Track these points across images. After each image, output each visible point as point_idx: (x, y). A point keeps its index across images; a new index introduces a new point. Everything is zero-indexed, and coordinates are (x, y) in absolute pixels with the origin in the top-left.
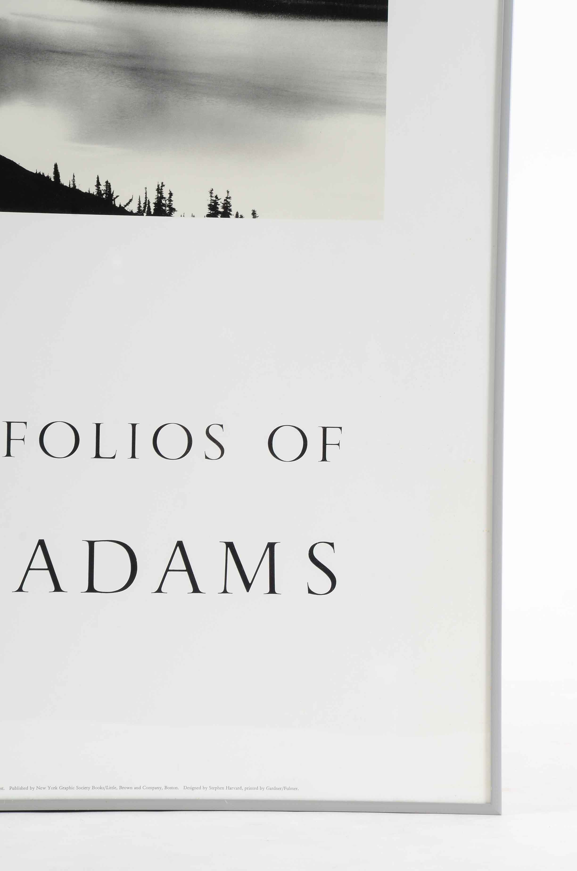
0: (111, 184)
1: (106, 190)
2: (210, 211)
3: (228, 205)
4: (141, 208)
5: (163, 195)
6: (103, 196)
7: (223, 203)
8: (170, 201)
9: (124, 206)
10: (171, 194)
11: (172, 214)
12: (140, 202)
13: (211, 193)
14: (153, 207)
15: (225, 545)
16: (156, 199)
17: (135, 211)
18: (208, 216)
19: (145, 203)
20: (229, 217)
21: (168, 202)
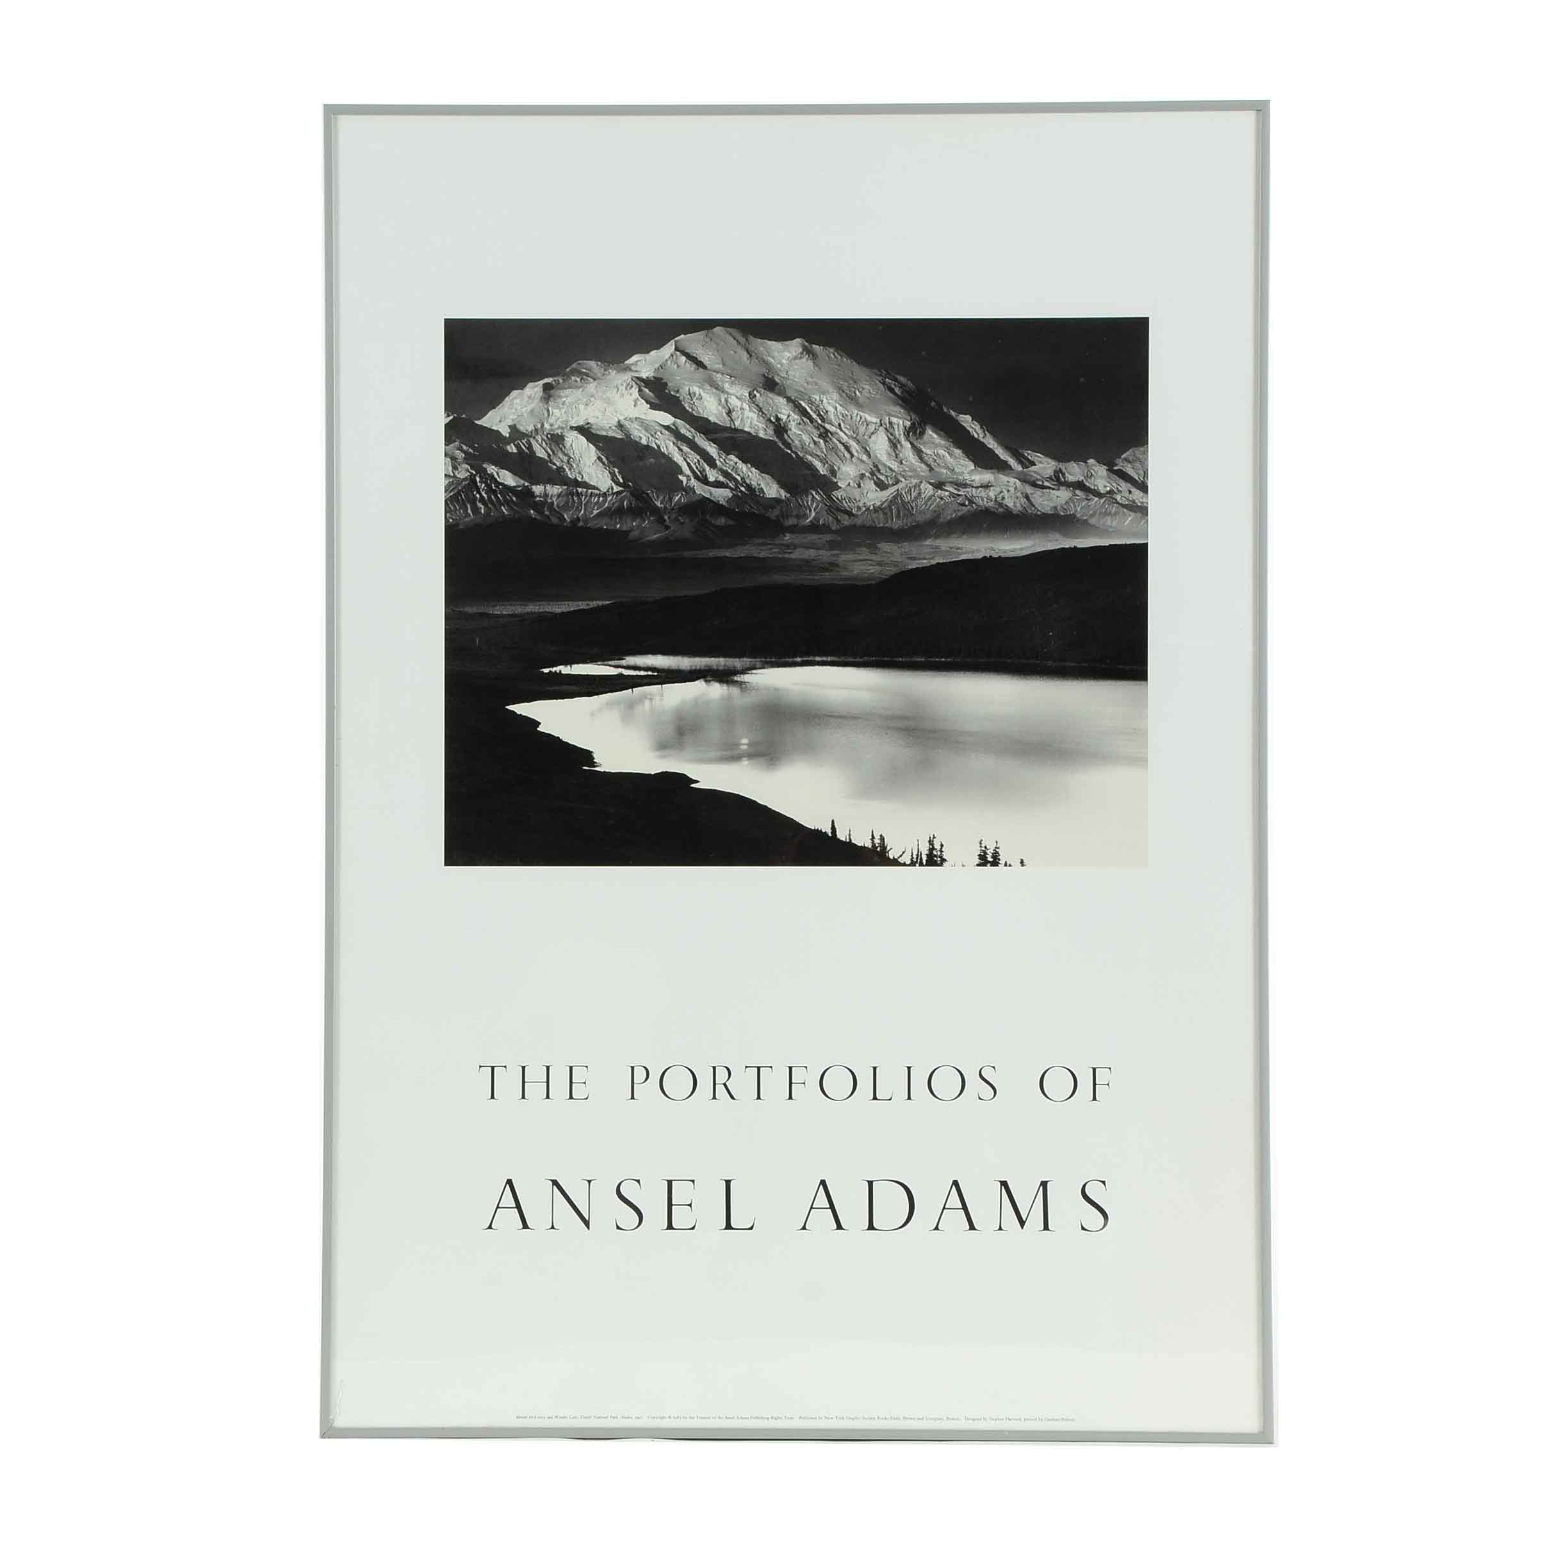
0: (885, 838)
1: (880, 843)
2: (979, 861)
3: (997, 855)
4: (913, 859)
5: (934, 847)
6: (877, 849)
7: (992, 852)
8: (941, 851)
9: (897, 858)
10: (942, 846)
11: (943, 865)
12: (912, 853)
13: (981, 843)
14: (925, 858)
15: (999, 1184)
16: (928, 850)
17: (908, 862)
18: (978, 865)
19: (917, 855)
20: (997, 866)
21: (939, 853)
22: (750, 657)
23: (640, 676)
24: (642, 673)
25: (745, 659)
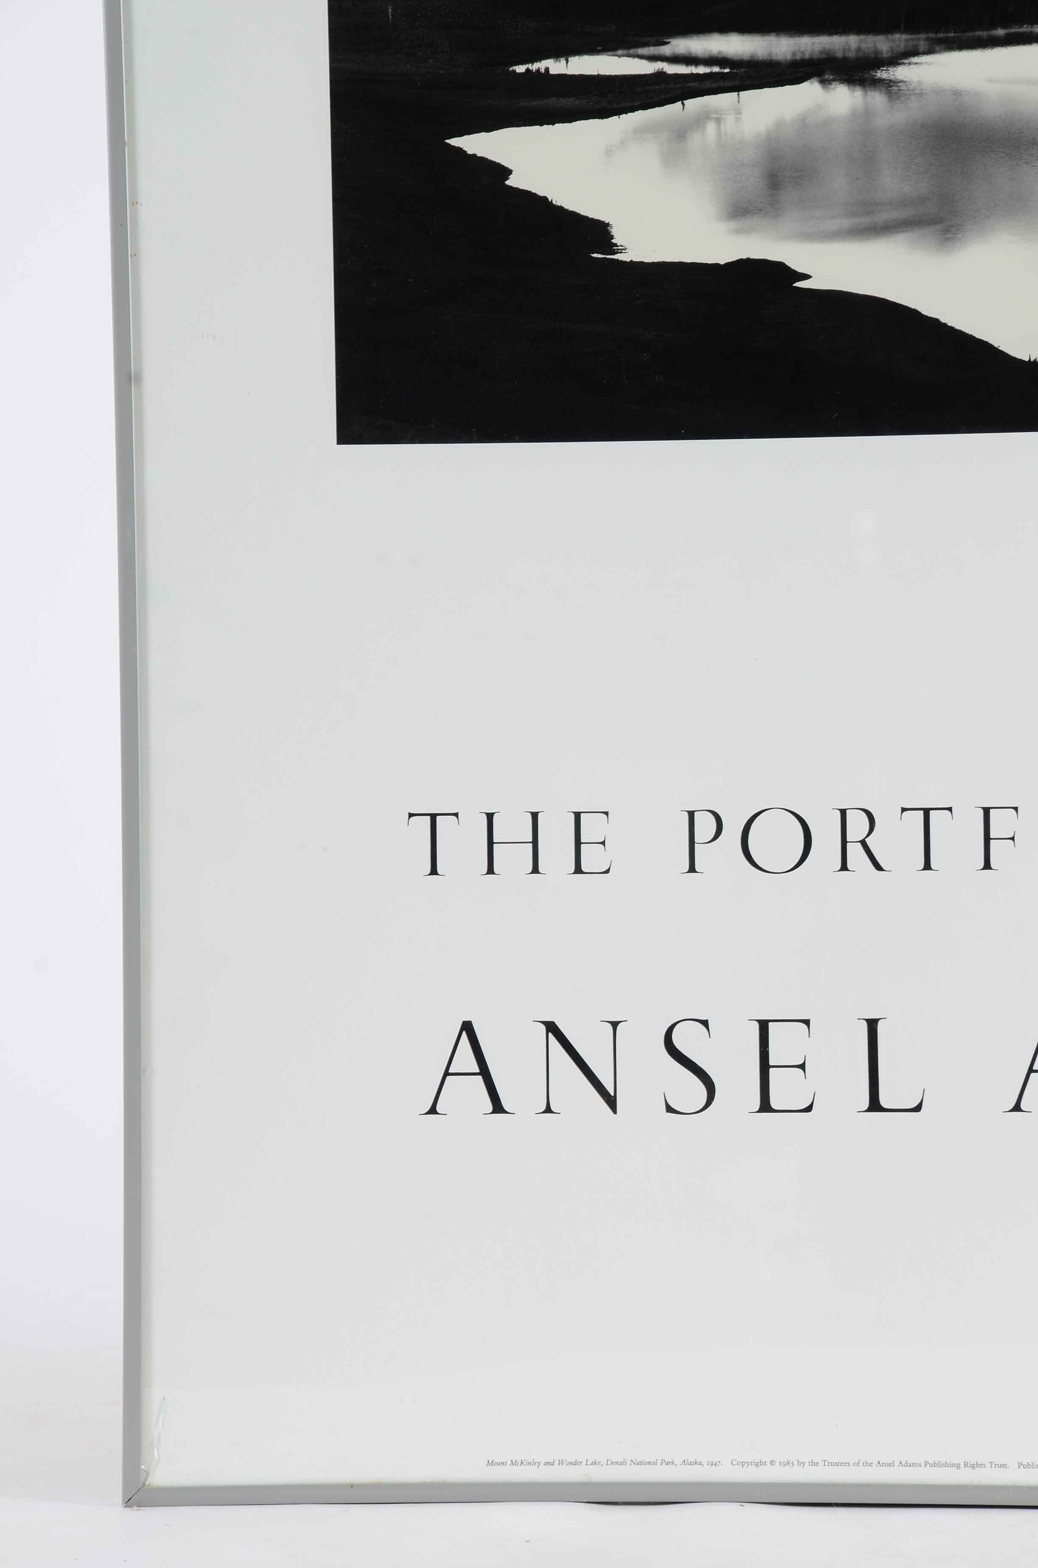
22: (905, 31)
23: (698, 74)
24: (702, 70)
25: (897, 36)
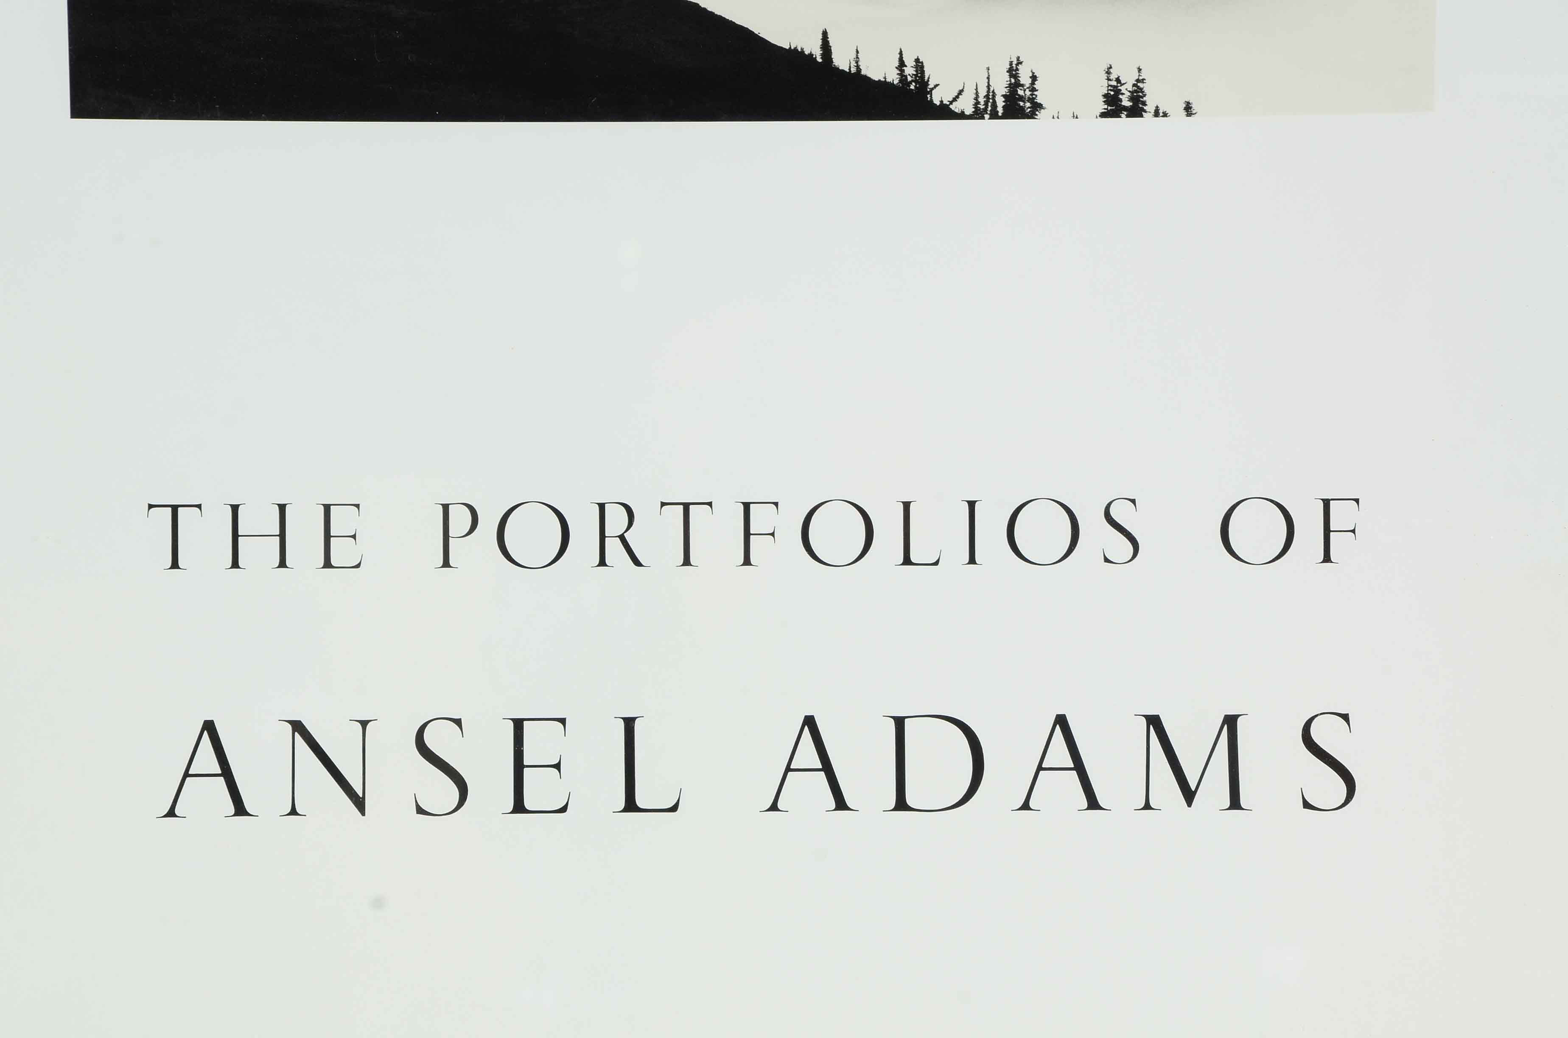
0: (924, 64)
1: (916, 75)
2: (1106, 107)
3: (1141, 94)
4: (979, 106)
5: (1019, 80)
6: (910, 86)
7: (1131, 90)
8: (1033, 90)
9: (948, 103)
10: (1034, 78)
11: (1037, 115)
12: (977, 94)
13: (1108, 73)
14: (1002, 103)
15: (1144, 720)
16: (1006, 87)
17: (969, 111)
18: (1103, 115)
19: (987, 96)
20: (1142, 116)
21: (1028, 93)
